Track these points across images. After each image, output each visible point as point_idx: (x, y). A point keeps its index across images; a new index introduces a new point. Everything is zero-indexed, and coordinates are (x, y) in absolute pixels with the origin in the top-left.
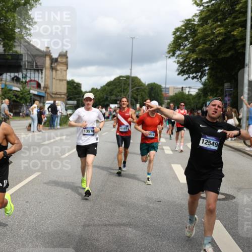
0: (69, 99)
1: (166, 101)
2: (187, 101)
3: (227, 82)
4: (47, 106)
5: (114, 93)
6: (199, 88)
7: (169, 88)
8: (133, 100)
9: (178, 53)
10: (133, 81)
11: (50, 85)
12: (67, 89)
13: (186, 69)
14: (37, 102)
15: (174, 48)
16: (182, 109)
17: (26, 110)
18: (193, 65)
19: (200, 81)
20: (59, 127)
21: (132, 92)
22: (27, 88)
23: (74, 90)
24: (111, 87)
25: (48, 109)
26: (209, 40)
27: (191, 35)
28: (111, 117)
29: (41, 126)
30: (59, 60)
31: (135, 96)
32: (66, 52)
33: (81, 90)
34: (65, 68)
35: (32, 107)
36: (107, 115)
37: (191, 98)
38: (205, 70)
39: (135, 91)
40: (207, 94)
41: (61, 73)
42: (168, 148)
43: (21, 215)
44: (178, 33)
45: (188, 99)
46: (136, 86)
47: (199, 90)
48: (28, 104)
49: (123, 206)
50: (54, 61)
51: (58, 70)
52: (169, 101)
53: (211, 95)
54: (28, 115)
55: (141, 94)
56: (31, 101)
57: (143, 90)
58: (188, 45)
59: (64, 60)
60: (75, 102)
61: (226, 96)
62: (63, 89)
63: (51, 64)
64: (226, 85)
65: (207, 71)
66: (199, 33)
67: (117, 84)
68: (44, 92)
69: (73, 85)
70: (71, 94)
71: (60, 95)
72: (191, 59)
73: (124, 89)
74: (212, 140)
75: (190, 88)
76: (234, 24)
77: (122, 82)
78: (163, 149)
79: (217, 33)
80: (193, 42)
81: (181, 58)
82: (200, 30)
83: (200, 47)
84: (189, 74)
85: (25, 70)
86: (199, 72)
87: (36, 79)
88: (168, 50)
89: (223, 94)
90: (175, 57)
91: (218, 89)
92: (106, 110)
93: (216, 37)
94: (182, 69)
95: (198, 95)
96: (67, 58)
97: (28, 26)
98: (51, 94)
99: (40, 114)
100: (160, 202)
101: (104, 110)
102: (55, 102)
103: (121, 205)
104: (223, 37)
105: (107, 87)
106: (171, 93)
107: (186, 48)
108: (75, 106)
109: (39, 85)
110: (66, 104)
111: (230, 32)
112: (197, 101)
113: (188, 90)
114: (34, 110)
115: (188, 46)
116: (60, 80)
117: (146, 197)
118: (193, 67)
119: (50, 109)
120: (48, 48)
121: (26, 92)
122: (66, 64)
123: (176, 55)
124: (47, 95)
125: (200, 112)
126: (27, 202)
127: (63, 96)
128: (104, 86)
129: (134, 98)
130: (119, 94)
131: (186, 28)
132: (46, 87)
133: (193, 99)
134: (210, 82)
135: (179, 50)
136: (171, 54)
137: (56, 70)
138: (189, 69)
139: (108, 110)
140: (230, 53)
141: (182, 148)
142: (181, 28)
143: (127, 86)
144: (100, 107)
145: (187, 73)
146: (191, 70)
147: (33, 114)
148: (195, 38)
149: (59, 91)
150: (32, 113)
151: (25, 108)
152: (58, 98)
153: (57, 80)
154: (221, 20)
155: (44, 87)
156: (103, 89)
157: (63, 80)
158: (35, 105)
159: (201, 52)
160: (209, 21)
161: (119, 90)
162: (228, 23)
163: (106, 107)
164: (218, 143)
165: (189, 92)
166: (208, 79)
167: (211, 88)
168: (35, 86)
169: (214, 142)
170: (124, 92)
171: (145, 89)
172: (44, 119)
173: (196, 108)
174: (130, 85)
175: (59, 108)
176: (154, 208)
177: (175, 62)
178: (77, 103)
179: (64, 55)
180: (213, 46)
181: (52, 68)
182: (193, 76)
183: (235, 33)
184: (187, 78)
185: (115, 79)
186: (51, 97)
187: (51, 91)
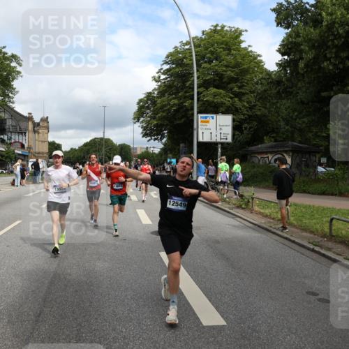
0: (50, 158)
3: (183, 142)
4: (30, 164)
6: (161, 148)
7: (136, 148)
8: (106, 157)
9: (142, 119)
10: (106, 142)
11: (33, 146)
12: (49, 149)
13: (148, 133)
14: (20, 160)
15: (138, 115)
16: (145, 165)
19: (160, 142)
20: (40, 181)
21: (105, 151)
22: (12, 148)
24: (87, 148)
25: (32, 166)
26: (166, 110)
27: (152, 105)
29: (24, 181)
30: (41, 124)
31: (108, 154)
32: (47, 117)
34: (46, 131)
35: (15, 165)
37: (154, 156)
38: (165, 133)
39: (108, 151)
41: (43, 135)
45: (152, 157)
46: (108, 146)
48: (13, 162)
50: (36, 125)
55: (114, 153)
58: (149, 113)
59: (46, 124)
61: (182, 154)
62: (45, 149)
63: (34, 127)
64: (182, 145)
67: (93, 145)
68: (28, 152)
69: (54, 146)
71: (43, 154)
72: (153, 125)
73: (99, 149)
75: (153, 147)
76: (185, 97)
77: (97, 143)
78: (131, 200)
79: (172, 103)
80: (153, 111)
81: (144, 123)
82: (159, 101)
83: (160, 115)
84: (152, 136)
85: (10, 133)
86: (159, 135)
87: (21, 141)
89: (179, 152)
90: (140, 123)
91: (175, 149)
92: (83, 166)
93: (172, 107)
94: (145, 132)
95: (160, 153)
96: (48, 122)
98: (34, 154)
99: (23, 170)
101: (81, 167)
102: (37, 160)
104: (177, 107)
105: (84, 147)
106: (139, 152)
107: (148, 115)
109: (23, 146)
110: (49, 162)
111: (182, 103)
113: (151, 149)
114: (18, 167)
116: (42, 142)
118: (154, 130)
120: (30, 114)
121: (11, 152)
122: (48, 128)
123: (140, 121)
124: (30, 154)
127: (45, 155)
128: (81, 146)
129: (108, 156)
131: (148, 99)
132: (29, 148)
134: (168, 143)
135: (142, 117)
136: (136, 120)
137: (39, 133)
138: (152, 132)
140: (183, 120)
141: (144, 198)
143: (101, 146)
145: (150, 136)
147: (16, 171)
148: (155, 108)
149: (41, 150)
150: (15, 169)
151: (10, 166)
152: (41, 156)
153: (39, 141)
154: (175, 94)
155: (28, 148)
156: (81, 149)
157: (45, 142)
158: (18, 163)
159: (162, 118)
160: (166, 94)
161: (94, 149)
162: (181, 96)
165: (153, 151)
166: (167, 141)
168: (19, 146)
171: (116, 148)
172: (27, 175)
174: (104, 145)
177: (139, 126)
179: (45, 120)
180: (170, 114)
181: (35, 132)
182: (155, 138)
183: (186, 104)
184: (150, 140)
185: (91, 141)
186: (35, 156)
187: (34, 150)
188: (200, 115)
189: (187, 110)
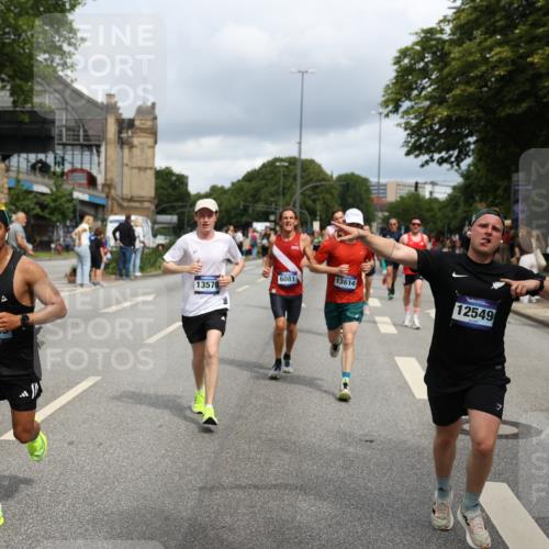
0: (161, 211)
1: (380, 215)
2: (428, 215)
3: (518, 170)
4: (111, 227)
5: (263, 197)
6: (455, 184)
7: (385, 185)
8: (304, 211)
9: (406, 104)
10: (304, 170)
11: (117, 180)
12: (157, 189)
13: (423, 142)
14: (89, 218)
15: (397, 94)
16: (415, 234)
17: (65, 237)
18: (442, 131)
19: (456, 167)
20: (138, 274)
21: (302, 194)
22: (67, 187)
23: (170, 191)
24: (254, 184)
25: (114, 233)
26: (477, 77)
27: (437, 64)
28: (255, 251)
29: (99, 272)
30: (137, 123)
31: (309, 202)
32: (154, 104)
33: (186, 190)
34: (150, 141)
35: (77, 230)
36: (246, 246)
37: (436, 206)
38: (469, 144)
39: (308, 193)
40: (473, 198)
41: (142, 151)
42: (387, 319)
43: (57, 473)
44: (406, 61)
45: (430, 210)
46: (311, 180)
47: (454, 188)
48: (68, 223)
49: (286, 451)
50: (126, 125)
51: (136, 147)
52: (386, 214)
53: (481, 201)
54: (68, 248)
55: (323, 198)
56: (75, 217)
57: (329, 190)
58: (428, 86)
59: (149, 124)
60: (174, 218)
62: (147, 188)
63: (120, 132)
64: (517, 177)
65: (472, 147)
66: (454, 59)
67: (270, 176)
68: (104, 195)
69: (170, 180)
70: (166, 199)
71: (140, 202)
72: (436, 120)
73: (284, 189)
74: (480, 305)
75: (434, 184)
76: (533, 39)
77: (279, 172)
78: (375, 322)
79: (495, 58)
80: (439, 81)
81: (412, 116)
82: (456, 52)
83: (457, 92)
84: (433, 152)
85: (61, 147)
86: (454, 149)
87: (86, 167)
88: (383, 99)
89: (509, 198)
90: (400, 115)
92: (245, 235)
93: (493, 68)
94: (416, 141)
95: (452, 200)
96: (155, 118)
97: (66, 47)
98: (120, 201)
100: (371, 441)
102: (128, 218)
103: (282, 449)
104: (509, 68)
105: (246, 185)
106: (392, 197)
107: (424, 93)
108: (174, 228)
109: (92, 181)
110: (154, 222)
111: (524, 57)
112: (451, 215)
113: (428, 188)
114: (83, 235)
115: (429, 90)
116: (140, 169)
117: (338, 432)
118: (440, 136)
119: (118, 234)
120: (110, 96)
121: (64, 196)
122: (153, 132)
123: (401, 110)
124: (110, 203)
125: (456, 238)
126: (71, 443)
127: (146, 205)
128: (239, 181)
129: (308, 209)
130: (272, 199)
131: (424, 49)
132: (108, 185)
133: (440, 210)
134: (478, 170)
135: (408, 98)
136: (391, 107)
137: (131, 146)
138: (432, 142)
139: (250, 235)
140: (524, 106)
142: (412, 48)
143: (291, 180)
144: (232, 228)
145: (428, 151)
146: (437, 144)
147: (80, 245)
149: (137, 192)
150: (77, 242)
151: (61, 233)
152: (136, 208)
153: (132, 168)
154: (502, 31)
155: (104, 185)
156: (238, 187)
157: (146, 169)
158: (84, 226)
159: (458, 103)
160: (477, 33)
161: (273, 189)
162: (520, 37)
163: (244, 227)
164: (494, 311)
165: (431, 193)
166: (474, 164)
167: (481, 184)
168: (84, 181)
169: (484, 311)
170: (284, 194)
171: (332, 187)
172: (106, 257)
173: (449, 229)
174: (299, 178)
175: (138, 231)
176: (357, 457)
177: (399, 125)
178: (179, 219)
179: (149, 112)
180: (485, 89)
181: (122, 142)
182: (442, 158)
184: (427, 162)
185: (264, 166)
186: (120, 206)
187: (119, 192)
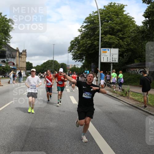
0: (27, 70)
1: (68, 71)
3: (92, 63)
4: (17, 73)
7: (69, 65)
8: (54, 70)
9: (72, 51)
10: (54, 62)
11: (19, 64)
12: (26, 66)
13: (75, 57)
14: (13, 71)
15: (71, 49)
16: (74, 75)
19: (81, 62)
20: (22, 82)
22: (9, 65)
23: (29, 66)
24: (45, 65)
25: (18, 74)
26: (85, 46)
29: (14, 81)
30: (23, 53)
31: (55, 68)
32: (26, 50)
33: (32, 66)
34: (25, 57)
36: (43, 76)
38: (84, 58)
39: (55, 66)
41: (24, 59)
44: (72, 43)
45: (77, 70)
46: (55, 64)
47: (82, 66)
48: (9, 72)
49: (49, 113)
50: (20, 54)
53: (86, 68)
58: (76, 47)
59: (25, 53)
61: (92, 68)
62: (24, 65)
63: (19, 55)
64: (92, 64)
67: (48, 64)
69: (29, 64)
70: (28, 68)
72: (78, 54)
73: (51, 66)
76: (95, 40)
77: (50, 63)
78: (67, 91)
80: (78, 46)
81: (74, 53)
82: (81, 42)
83: (81, 49)
85: (8, 58)
86: (81, 59)
87: (13, 61)
88: (68, 50)
89: (91, 67)
91: (89, 66)
92: (43, 74)
93: (88, 44)
95: (81, 68)
96: (26, 52)
99: (14, 76)
101: (42, 75)
102: (21, 71)
104: (91, 45)
105: (44, 65)
106: (70, 67)
107: (76, 49)
109: (14, 64)
110: (26, 72)
111: (93, 43)
113: (77, 66)
114: (11, 74)
116: (23, 62)
118: (79, 56)
120: (18, 48)
121: (8, 67)
122: (26, 55)
124: (17, 68)
127: (24, 69)
131: (76, 41)
132: (17, 65)
136: (70, 51)
137: (21, 58)
138: (77, 57)
142: (73, 41)
143: (52, 64)
145: (76, 59)
147: (11, 76)
148: (79, 45)
149: (22, 66)
152: (22, 69)
154: (89, 38)
155: (16, 65)
156: (42, 65)
157: (24, 62)
158: (12, 73)
160: (85, 38)
161: (48, 66)
163: (43, 73)
166: (85, 62)
167: (86, 65)
168: (12, 64)
172: (16, 78)
177: (71, 54)
179: (25, 51)
180: (86, 48)
181: (20, 57)
182: (79, 60)
183: (95, 43)
184: (76, 61)
185: (47, 61)
186: (19, 69)
187: (19, 66)
188: (102, 49)
189: (96, 46)
